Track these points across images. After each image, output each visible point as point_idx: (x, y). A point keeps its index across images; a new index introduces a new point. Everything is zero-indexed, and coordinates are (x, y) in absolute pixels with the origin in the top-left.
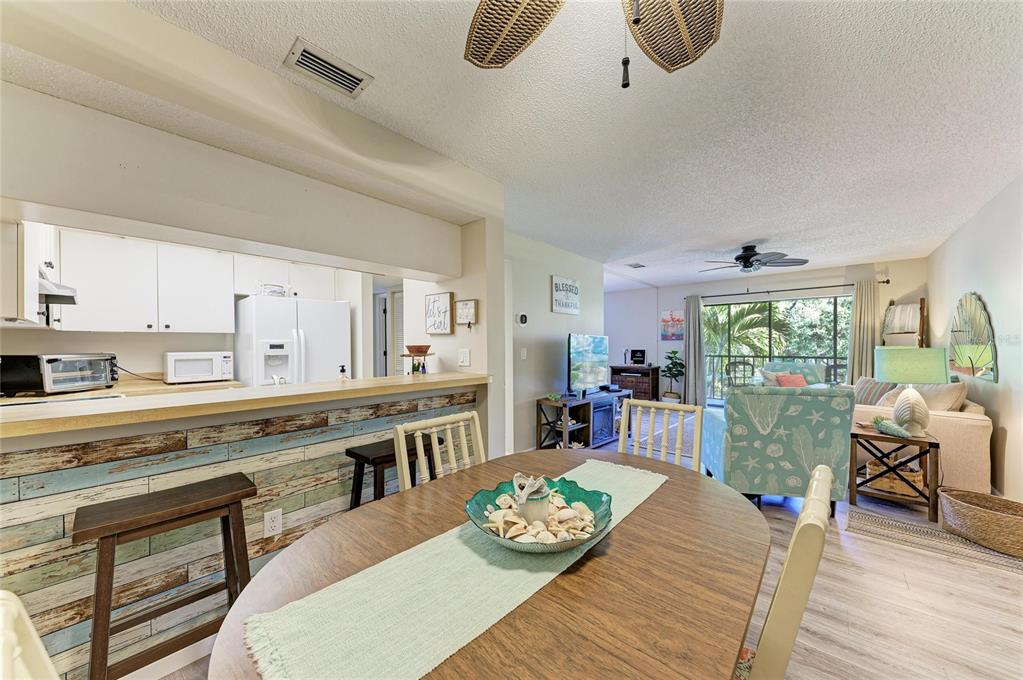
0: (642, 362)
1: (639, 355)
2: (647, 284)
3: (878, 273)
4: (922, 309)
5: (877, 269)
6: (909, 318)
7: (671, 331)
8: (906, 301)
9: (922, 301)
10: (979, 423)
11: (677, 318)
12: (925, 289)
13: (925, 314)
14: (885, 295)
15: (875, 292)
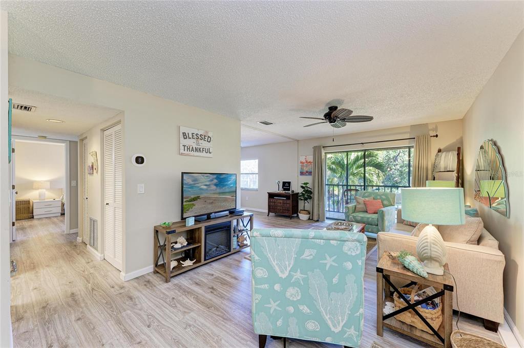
0: (289, 190)
1: (287, 185)
2: (290, 138)
3: (431, 130)
4: (458, 154)
5: (430, 127)
6: (450, 161)
7: (305, 169)
8: (448, 150)
9: (459, 149)
10: (493, 258)
11: (309, 161)
12: (461, 141)
13: (461, 159)
14: (435, 145)
15: (428, 143)
